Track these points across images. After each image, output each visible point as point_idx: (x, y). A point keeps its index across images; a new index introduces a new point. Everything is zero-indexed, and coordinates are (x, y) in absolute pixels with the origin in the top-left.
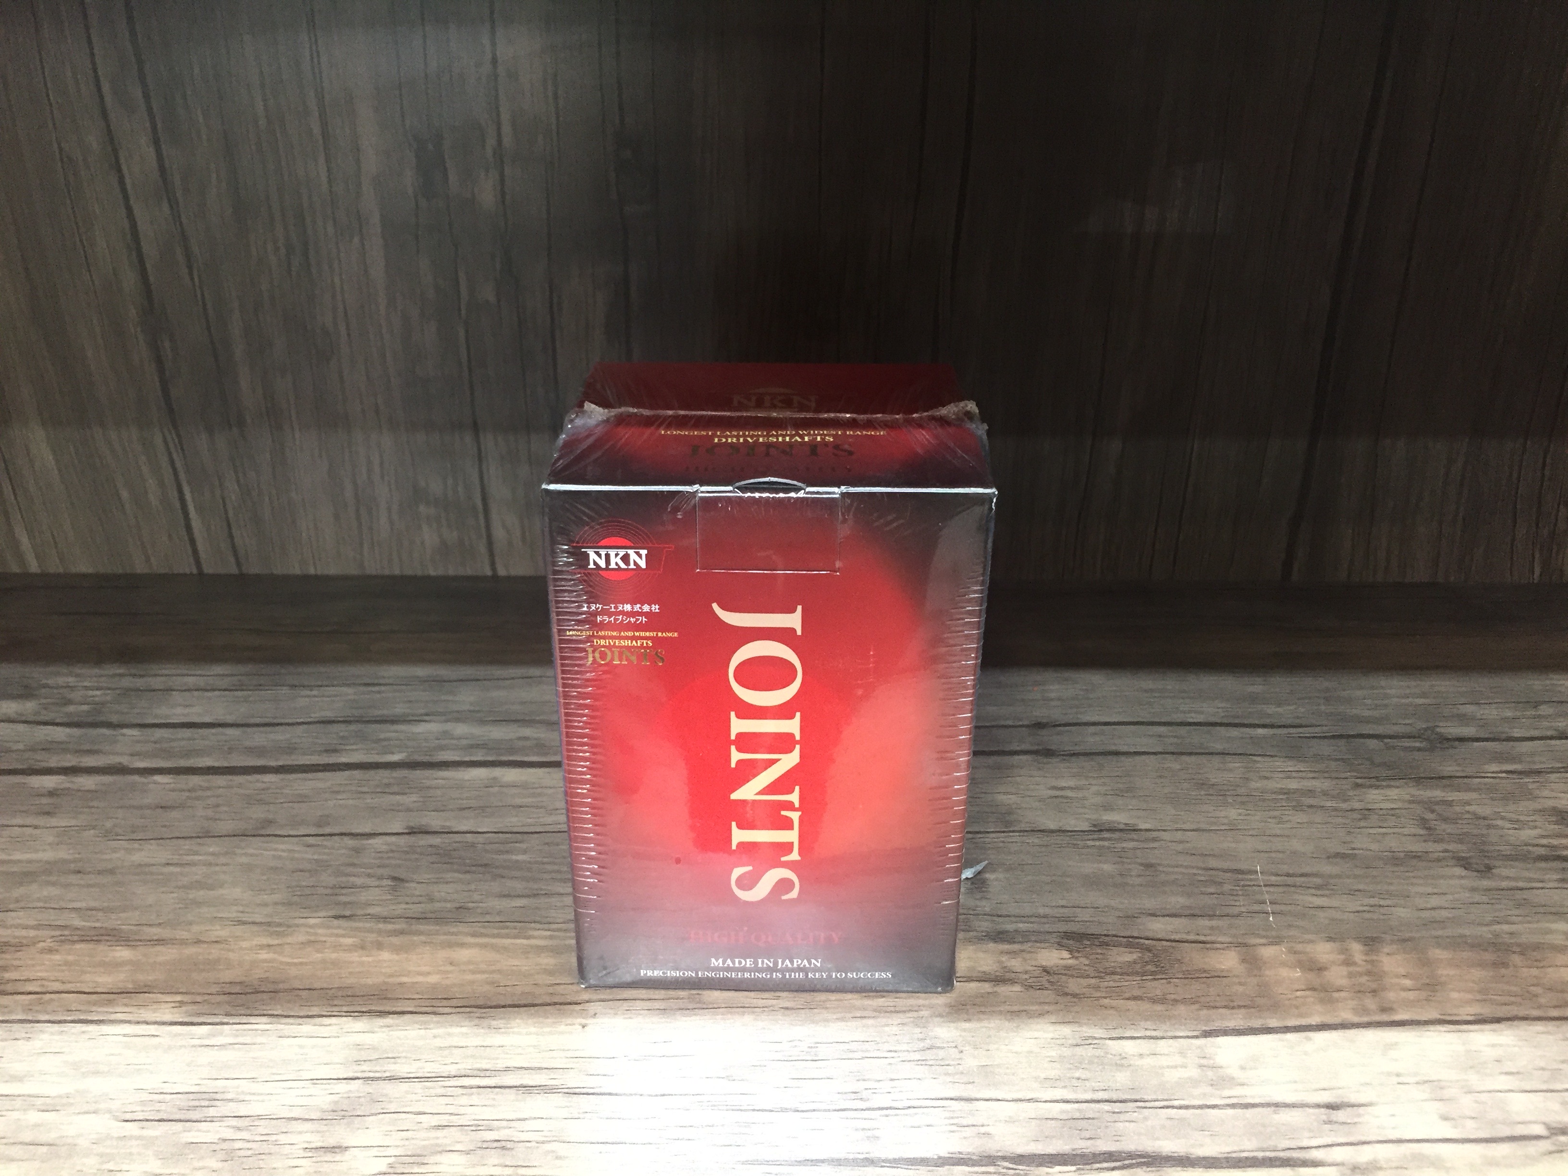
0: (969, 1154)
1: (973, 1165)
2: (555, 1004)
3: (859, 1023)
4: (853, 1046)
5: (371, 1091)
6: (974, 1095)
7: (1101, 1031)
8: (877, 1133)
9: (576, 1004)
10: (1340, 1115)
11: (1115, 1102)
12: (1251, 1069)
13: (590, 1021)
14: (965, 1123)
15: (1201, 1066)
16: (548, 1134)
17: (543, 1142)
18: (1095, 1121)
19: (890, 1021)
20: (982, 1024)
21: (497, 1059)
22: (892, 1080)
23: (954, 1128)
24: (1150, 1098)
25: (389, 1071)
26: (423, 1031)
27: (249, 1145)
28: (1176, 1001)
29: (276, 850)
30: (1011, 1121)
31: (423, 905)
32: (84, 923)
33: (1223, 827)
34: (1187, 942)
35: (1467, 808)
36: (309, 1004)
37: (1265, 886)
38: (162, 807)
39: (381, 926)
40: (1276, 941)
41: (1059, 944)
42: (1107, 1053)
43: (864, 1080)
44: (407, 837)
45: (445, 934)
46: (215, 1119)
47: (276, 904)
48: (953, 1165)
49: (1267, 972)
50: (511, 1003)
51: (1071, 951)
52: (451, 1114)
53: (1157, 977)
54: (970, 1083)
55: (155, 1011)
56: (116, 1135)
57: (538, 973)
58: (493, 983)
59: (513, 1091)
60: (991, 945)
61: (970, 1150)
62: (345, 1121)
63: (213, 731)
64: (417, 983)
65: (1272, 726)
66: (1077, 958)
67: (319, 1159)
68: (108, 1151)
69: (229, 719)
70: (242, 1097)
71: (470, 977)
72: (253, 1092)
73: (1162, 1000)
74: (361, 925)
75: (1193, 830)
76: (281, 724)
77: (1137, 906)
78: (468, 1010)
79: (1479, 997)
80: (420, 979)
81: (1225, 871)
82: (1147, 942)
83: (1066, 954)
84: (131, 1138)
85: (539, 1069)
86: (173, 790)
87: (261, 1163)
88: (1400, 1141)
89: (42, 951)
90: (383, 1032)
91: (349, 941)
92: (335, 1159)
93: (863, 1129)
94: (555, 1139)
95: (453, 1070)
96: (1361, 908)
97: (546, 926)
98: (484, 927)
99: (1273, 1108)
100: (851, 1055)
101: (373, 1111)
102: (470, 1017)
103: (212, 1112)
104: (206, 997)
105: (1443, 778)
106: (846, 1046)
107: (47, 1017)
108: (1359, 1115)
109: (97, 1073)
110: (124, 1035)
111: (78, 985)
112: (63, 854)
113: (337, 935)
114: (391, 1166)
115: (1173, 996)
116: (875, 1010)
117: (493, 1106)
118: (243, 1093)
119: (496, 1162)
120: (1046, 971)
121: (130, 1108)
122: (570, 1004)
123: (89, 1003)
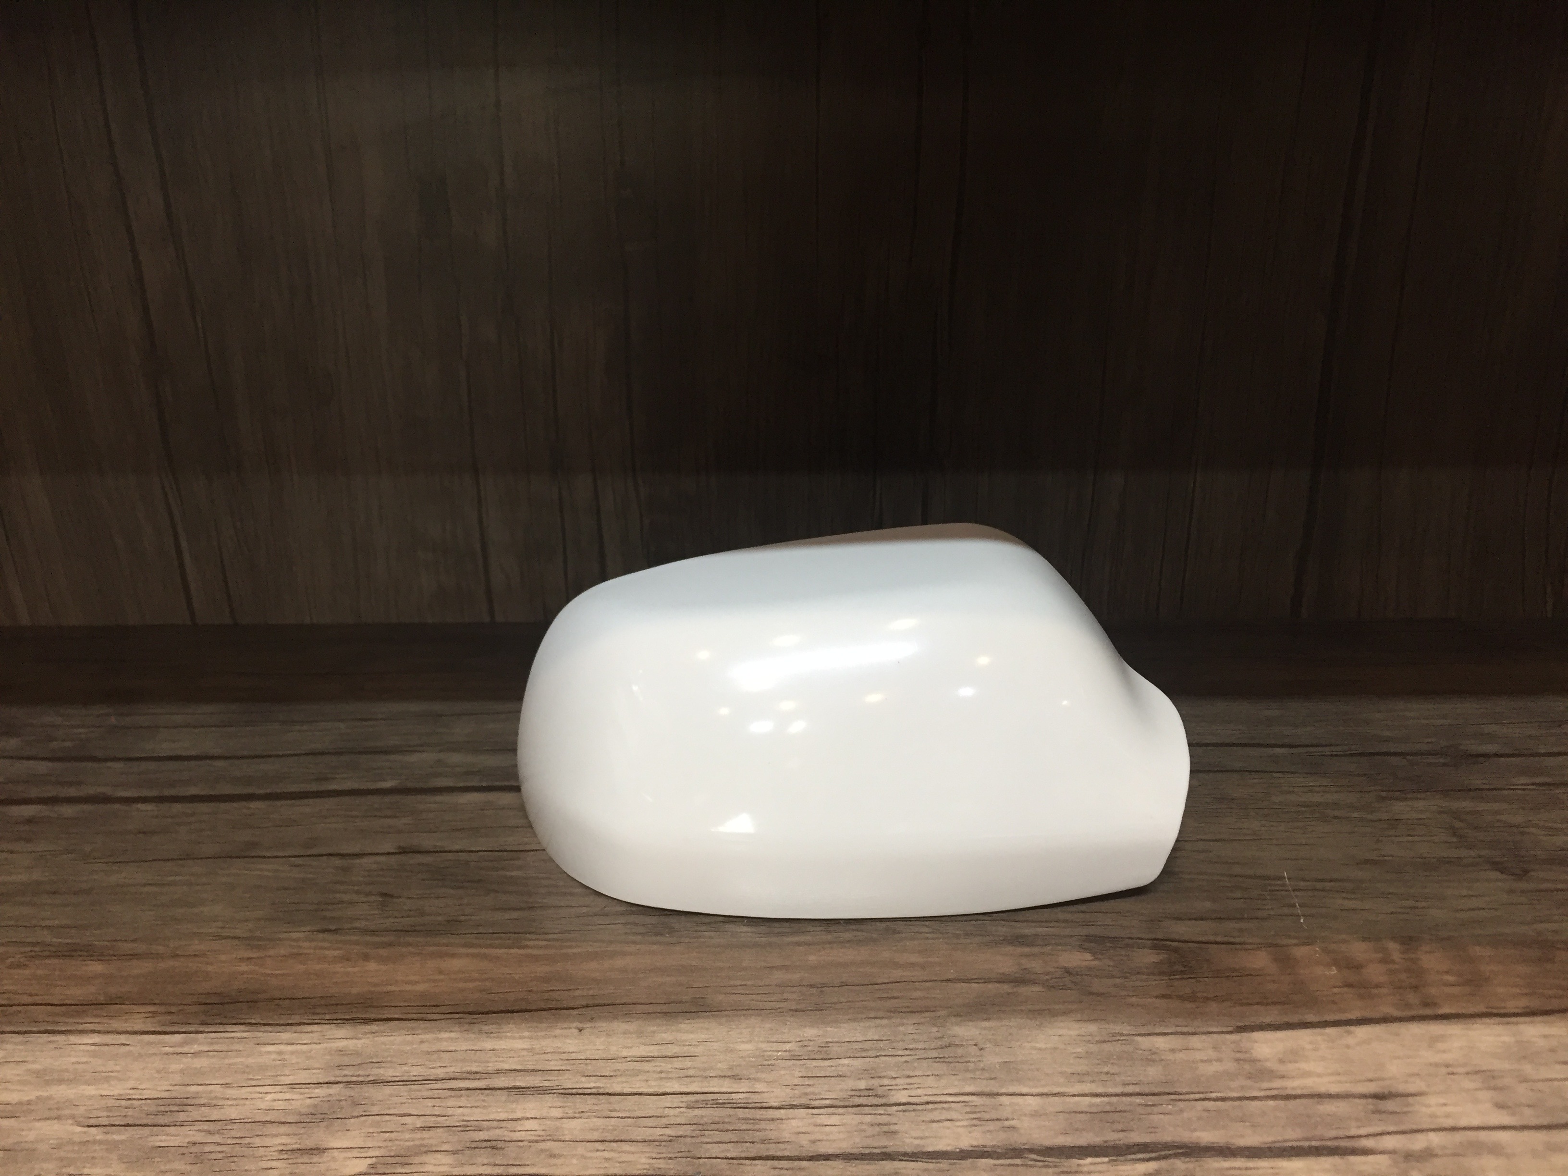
0: (993, 1146)
1: (998, 1158)
2: (551, 1009)
3: (872, 1023)
4: (867, 1045)
5: (353, 1095)
6: (995, 1090)
7: (1129, 1028)
8: (893, 1128)
9: (573, 1009)
10: (1390, 1105)
11: (1147, 1095)
12: (1290, 1062)
13: (588, 1026)
14: (987, 1116)
15: (1237, 1060)
16: (542, 1133)
17: (536, 1141)
18: (1128, 1113)
19: (905, 1021)
20: (1003, 1023)
21: (488, 1062)
22: (909, 1077)
23: (975, 1122)
24: (1184, 1091)
25: (373, 1075)
26: (409, 1036)
27: (219, 1148)
28: (1207, 999)
29: (261, 870)
30: (1035, 1114)
31: (413, 919)
32: (55, 940)
33: (1247, 838)
34: (1216, 943)
35: (1499, 817)
36: (289, 1012)
37: (1294, 890)
38: (144, 833)
39: (368, 938)
40: (1309, 941)
41: (1081, 946)
42: (1136, 1049)
43: (880, 1077)
44: (397, 856)
45: (434, 945)
46: (185, 1124)
47: (259, 919)
48: (977, 1158)
49: (1302, 971)
50: (502, 1009)
51: (1094, 954)
52: (439, 1116)
53: (1185, 976)
54: (991, 1079)
55: (126, 1021)
56: (77, 1139)
57: (531, 981)
58: (484, 990)
59: (505, 1092)
60: (1009, 949)
61: (994, 1143)
62: (325, 1124)
63: (201, 763)
64: (403, 991)
65: (1291, 746)
66: (1100, 959)
67: (295, 1161)
68: (69, 1155)
69: (218, 751)
70: (214, 1102)
71: (461, 985)
72: (227, 1096)
73: (1192, 998)
74: (347, 938)
75: (1216, 840)
76: (270, 756)
77: (1161, 911)
78: (457, 1016)
79: (1526, 991)
80: (408, 988)
81: (1250, 877)
82: (1173, 944)
83: (1088, 956)
84: (95, 1142)
85: (533, 1071)
86: (157, 817)
87: (233, 1165)
88: (1454, 1129)
89: (11, 966)
90: (369, 1038)
91: (336, 953)
92: (312, 1161)
93: (879, 1124)
94: (549, 1138)
95: (441, 1073)
96: (1393, 910)
97: (541, 937)
98: (477, 938)
99: (1316, 1100)
100: (864, 1054)
101: (355, 1114)
102: (460, 1023)
103: (182, 1116)
104: (181, 1008)
105: (1470, 790)
106: (860, 1045)
107: (12, 1029)
108: (1408, 1105)
109: (61, 1081)
110: (94, 1044)
111: (46, 997)
112: (36, 875)
113: (322, 948)
114: (372, 1166)
115: (1205, 994)
116: (890, 1011)
117: (484, 1107)
118: (216, 1098)
119: (486, 1161)
120: (1068, 971)
121: (95, 1114)
122: (566, 1009)
123: (58, 1015)
